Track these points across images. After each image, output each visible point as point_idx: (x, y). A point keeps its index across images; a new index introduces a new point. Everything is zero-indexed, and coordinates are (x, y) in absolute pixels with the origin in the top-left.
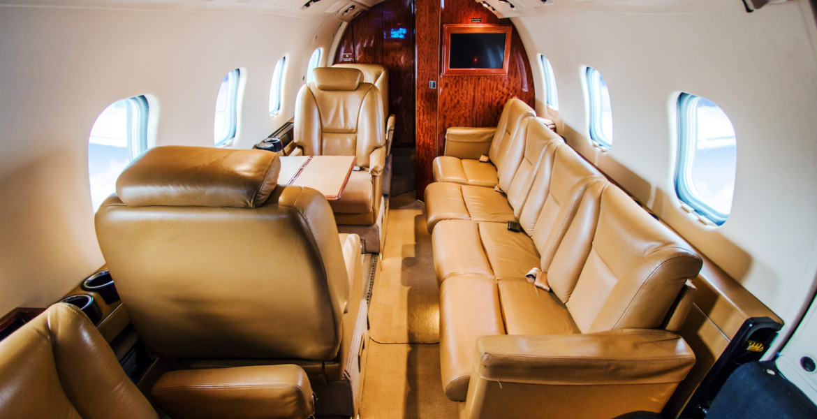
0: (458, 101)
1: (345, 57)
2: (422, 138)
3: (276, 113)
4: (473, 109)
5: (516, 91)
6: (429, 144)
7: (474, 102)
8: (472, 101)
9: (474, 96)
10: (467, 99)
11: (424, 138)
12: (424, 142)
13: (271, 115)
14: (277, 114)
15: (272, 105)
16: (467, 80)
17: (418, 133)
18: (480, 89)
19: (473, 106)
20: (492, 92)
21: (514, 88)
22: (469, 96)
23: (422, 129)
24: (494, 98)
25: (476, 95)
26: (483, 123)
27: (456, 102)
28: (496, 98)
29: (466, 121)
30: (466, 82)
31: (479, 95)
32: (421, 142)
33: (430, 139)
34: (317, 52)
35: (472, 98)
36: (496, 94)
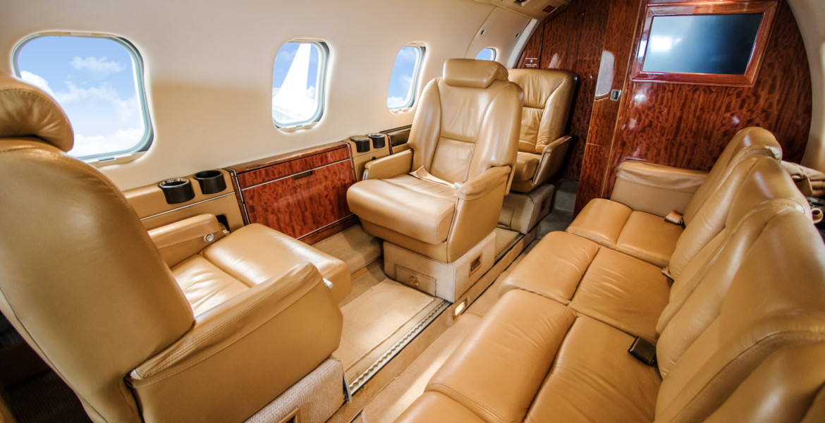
0: (651, 123)
1: (528, 62)
2: (588, 170)
3: (404, 109)
4: (674, 139)
5: (767, 117)
6: (595, 180)
7: (678, 127)
8: (675, 125)
9: (681, 118)
10: (667, 120)
11: (590, 170)
12: (589, 176)
14: (405, 111)
16: (672, 92)
17: (586, 162)
18: (693, 106)
19: (677, 133)
20: (717, 113)
21: (763, 111)
22: (671, 115)
23: (591, 158)
24: (718, 124)
25: (684, 117)
26: (689, 162)
27: (647, 122)
28: (723, 125)
29: (659, 154)
30: (670, 94)
31: (691, 116)
32: (587, 176)
33: (598, 172)
35: (677, 120)
36: (724, 118)
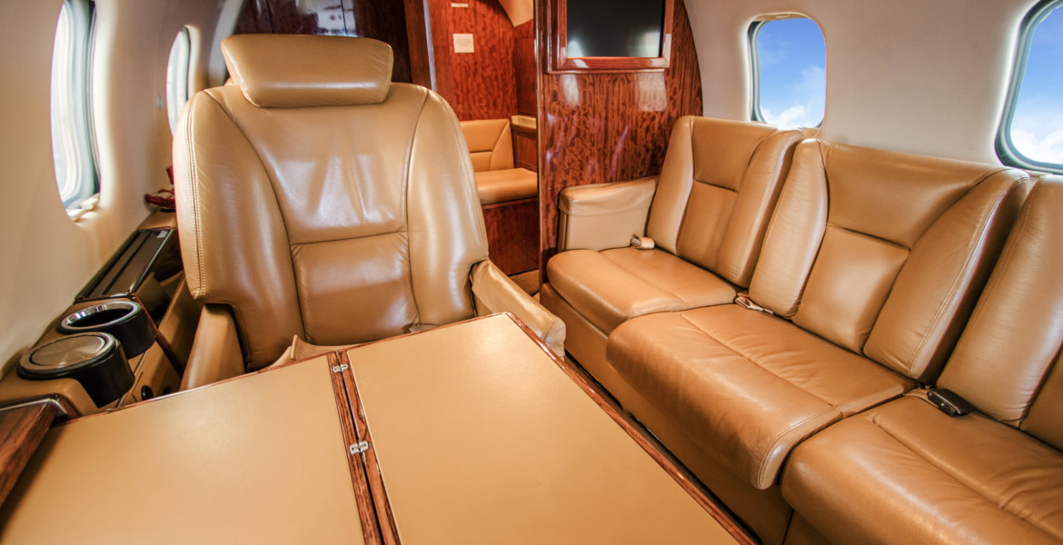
3: (89, 202)
5: (674, 105)
7: (606, 131)
9: (607, 119)
10: (594, 124)
13: (72, 213)
14: (95, 208)
15: (69, 178)
18: (615, 101)
19: (606, 138)
21: (671, 98)
22: (597, 116)
24: (640, 120)
25: (610, 116)
27: (574, 131)
28: (644, 121)
29: (593, 171)
31: (615, 115)
34: (181, 39)
35: (604, 122)
